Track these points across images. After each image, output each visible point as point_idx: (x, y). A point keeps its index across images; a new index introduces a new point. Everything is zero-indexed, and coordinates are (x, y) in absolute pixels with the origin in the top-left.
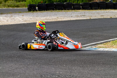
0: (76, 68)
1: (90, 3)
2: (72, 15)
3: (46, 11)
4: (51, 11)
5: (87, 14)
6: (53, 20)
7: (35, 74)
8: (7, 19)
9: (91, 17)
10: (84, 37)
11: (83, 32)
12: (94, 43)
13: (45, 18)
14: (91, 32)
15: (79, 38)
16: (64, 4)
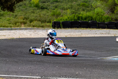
0: (96, 70)
1: (115, 23)
2: (96, 33)
3: (70, 28)
4: (75, 29)
5: (112, 32)
6: (77, 36)
7: (54, 73)
8: (30, 33)
9: (116, 35)
10: (107, 51)
11: (107, 47)
12: (117, 57)
13: (68, 34)
14: (115, 47)
15: (102, 52)
16: (89, 23)
